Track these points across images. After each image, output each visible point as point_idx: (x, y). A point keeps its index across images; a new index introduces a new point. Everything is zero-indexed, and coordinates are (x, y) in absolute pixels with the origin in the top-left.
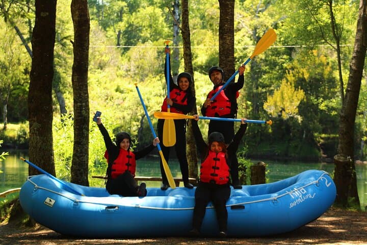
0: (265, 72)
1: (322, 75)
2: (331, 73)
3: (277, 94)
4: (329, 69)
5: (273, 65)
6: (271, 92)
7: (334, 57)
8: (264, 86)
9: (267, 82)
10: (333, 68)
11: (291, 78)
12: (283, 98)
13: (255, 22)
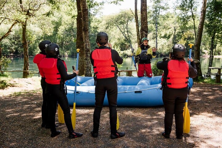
0: (177, 37)
1: (191, 37)
2: (193, 36)
3: (180, 42)
4: (192, 35)
5: (179, 35)
6: (178, 42)
7: (194, 33)
8: (177, 40)
9: (177, 39)
10: (193, 35)
11: (183, 38)
12: (181, 43)
13: (175, 26)
